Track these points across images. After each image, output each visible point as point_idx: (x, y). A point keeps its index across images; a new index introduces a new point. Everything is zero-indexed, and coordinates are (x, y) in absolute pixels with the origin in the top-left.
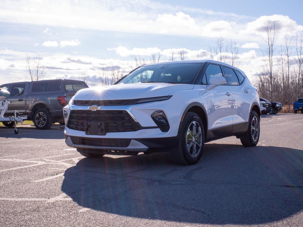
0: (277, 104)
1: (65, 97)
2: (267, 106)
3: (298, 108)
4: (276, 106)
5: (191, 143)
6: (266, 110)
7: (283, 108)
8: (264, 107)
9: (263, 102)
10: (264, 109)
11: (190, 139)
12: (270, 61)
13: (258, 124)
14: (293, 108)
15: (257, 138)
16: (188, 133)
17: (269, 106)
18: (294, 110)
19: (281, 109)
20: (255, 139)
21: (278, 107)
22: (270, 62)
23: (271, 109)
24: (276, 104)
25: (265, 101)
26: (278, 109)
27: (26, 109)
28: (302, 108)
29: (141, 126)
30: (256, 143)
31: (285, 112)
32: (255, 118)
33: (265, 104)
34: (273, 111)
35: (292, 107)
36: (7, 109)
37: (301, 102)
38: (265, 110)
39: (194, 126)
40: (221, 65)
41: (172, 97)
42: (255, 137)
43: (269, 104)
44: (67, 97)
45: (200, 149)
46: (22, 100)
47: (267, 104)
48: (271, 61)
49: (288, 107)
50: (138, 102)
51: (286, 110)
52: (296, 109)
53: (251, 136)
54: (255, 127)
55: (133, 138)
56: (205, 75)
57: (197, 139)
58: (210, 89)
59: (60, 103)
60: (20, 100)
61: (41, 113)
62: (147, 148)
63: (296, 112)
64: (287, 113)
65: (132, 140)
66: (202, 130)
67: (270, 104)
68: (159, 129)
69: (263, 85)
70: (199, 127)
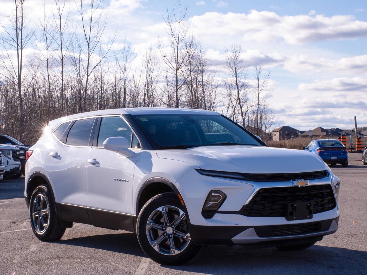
10: (17, 166)
12: (17, 43)
38: (18, 168)
48: (20, 41)
65: (333, 220)
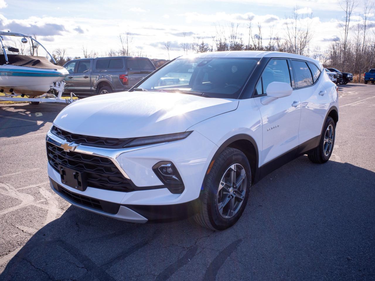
0: (349, 75)
1: (127, 75)
2: (338, 77)
3: (370, 79)
4: (347, 77)
5: (227, 200)
6: (336, 81)
7: (354, 77)
8: (334, 78)
9: (334, 73)
11: (224, 193)
13: (333, 134)
14: (364, 79)
15: (330, 151)
16: (221, 187)
17: (340, 77)
18: (365, 81)
19: (352, 79)
20: (326, 154)
21: (350, 78)
22: (346, 31)
23: (341, 79)
24: (347, 74)
25: (336, 72)
26: (348, 80)
27: (91, 86)
28: (374, 79)
29: (135, 185)
30: (327, 159)
31: (355, 82)
32: (330, 127)
33: (336, 75)
34: (343, 81)
35: (363, 77)
36: (64, 90)
37: (373, 73)
39: (233, 173)
40: (289, 58)
41: (193, 132)
42: (328, 151)
43: (340, 75)
44: (128, 75)
45: (243, 201)
46: (88, 77)
47: (339, 75)
49: (359, 77)
50: (131, 144)
51: (356, 79)
52: (367, 80)
53: (323, 151)
54: (329, 138)
55: (122, 203)
56: (260, 79)
57: (236, 190)
58: (267, 104)
59: (122, 81)
60: (86, 77)
61: (105, 91)
62: (147, 220)
63: (366, 82)
64: (357, 83)
65: (121, 206)
66: (246, 173)
67: (342, 75)
68: (166, 190)
69: (335, 52)
70: (242, 170)
